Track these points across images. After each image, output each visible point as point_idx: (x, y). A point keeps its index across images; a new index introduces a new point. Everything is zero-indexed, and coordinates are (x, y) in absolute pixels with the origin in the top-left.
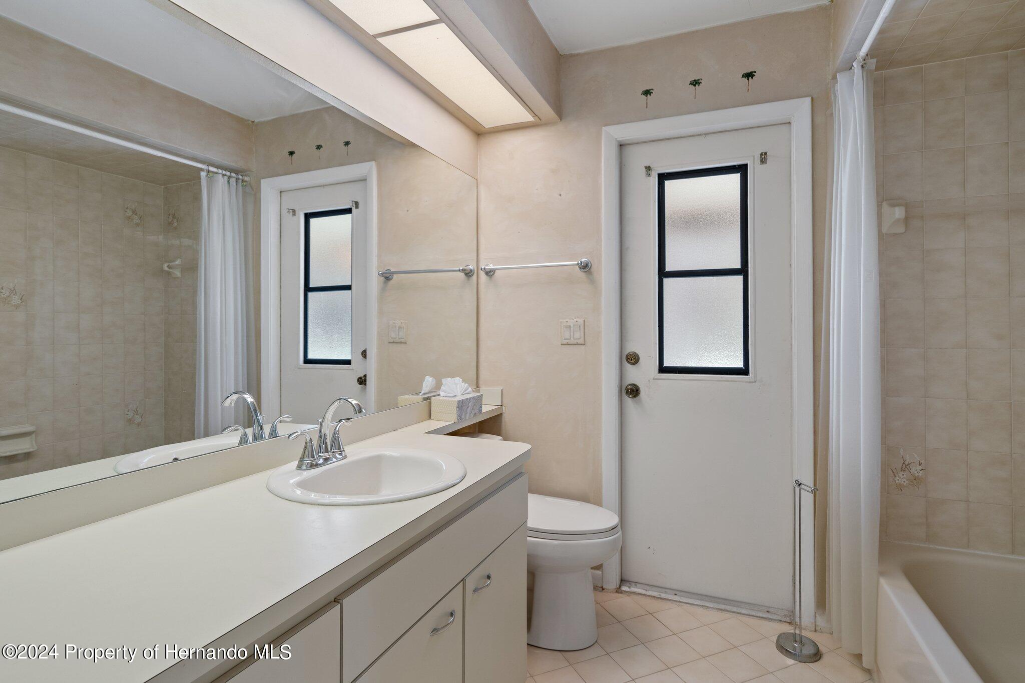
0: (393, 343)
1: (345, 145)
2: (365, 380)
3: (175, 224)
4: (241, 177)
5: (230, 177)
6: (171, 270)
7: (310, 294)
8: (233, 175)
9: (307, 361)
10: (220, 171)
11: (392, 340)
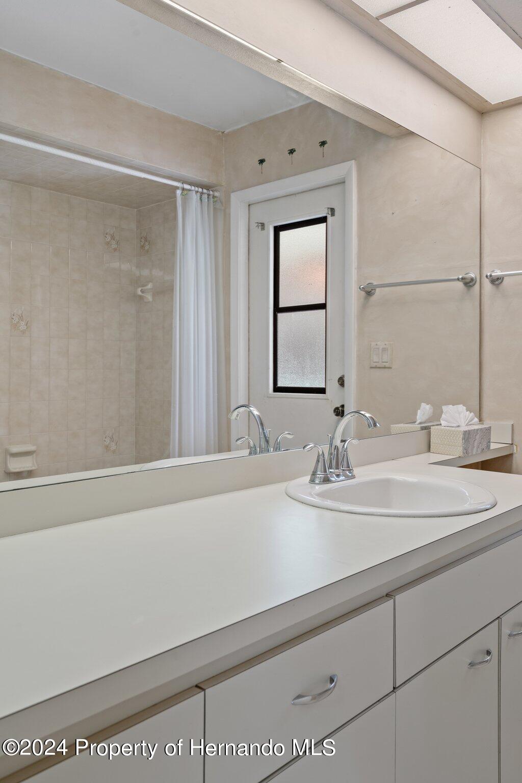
0: (376, 367)
1: (321, 145)
2: (343, 412)
3: (147, 248)
4: (211, 193)
5: (202, 193)
6: (143, 294)
7: (280, 315)
8: (205, 191)
9: (277, 389)
10: (193, 188)
11: (374, 365)
